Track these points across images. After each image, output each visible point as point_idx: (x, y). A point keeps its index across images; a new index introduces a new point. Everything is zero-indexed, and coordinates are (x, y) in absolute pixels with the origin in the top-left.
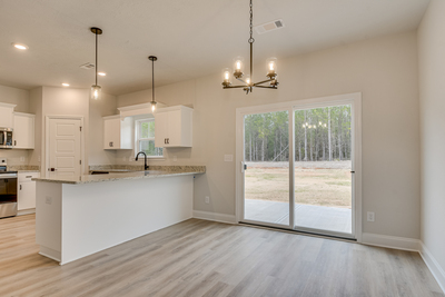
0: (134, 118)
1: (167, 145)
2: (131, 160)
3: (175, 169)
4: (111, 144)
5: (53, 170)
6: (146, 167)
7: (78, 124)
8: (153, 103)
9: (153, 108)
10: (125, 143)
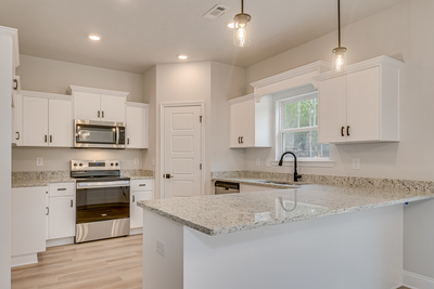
0: (274, 96)
1: (346, 139)
2: (270, 165)
3: (361, 185)
4: (241, 140)
5: (168, 176)
6: (297, 177)
7: (197, 111)
8: (339, 49)
9: (339, 61)
10: (261, 139)
